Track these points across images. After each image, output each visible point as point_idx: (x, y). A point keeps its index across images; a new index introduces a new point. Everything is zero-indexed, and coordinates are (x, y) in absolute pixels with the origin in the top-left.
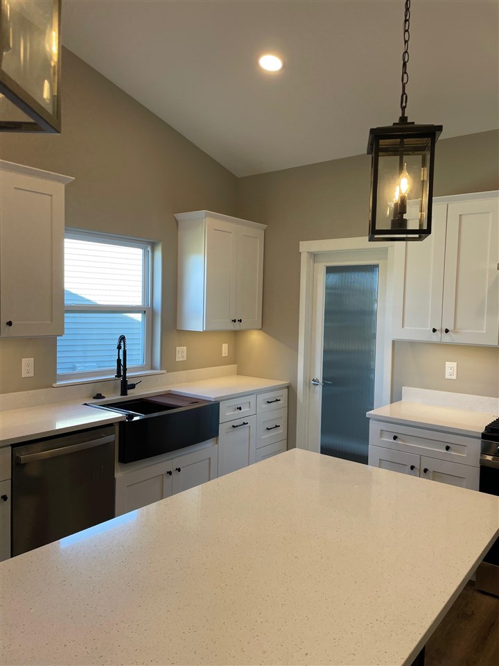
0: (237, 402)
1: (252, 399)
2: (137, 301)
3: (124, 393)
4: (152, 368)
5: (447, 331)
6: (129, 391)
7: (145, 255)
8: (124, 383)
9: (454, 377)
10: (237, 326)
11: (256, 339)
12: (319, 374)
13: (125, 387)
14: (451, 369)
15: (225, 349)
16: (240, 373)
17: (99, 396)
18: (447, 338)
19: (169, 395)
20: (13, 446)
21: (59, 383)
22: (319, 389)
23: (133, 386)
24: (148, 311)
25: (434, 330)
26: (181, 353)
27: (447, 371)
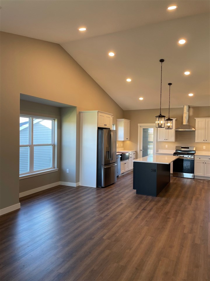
1: (132, 153)
11: (128, 142)
12: (142, 149)
14: (167, 146)
15: (122, 144)
16: (124, 149)
18: (167, 141)
22: (142, 152)
25: (165, 139)
27: (166, 146)
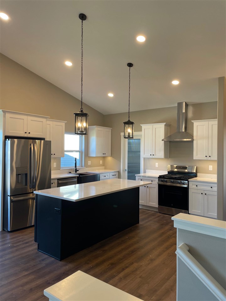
0: (105, 175)
1: (108, 174)
2: (78, 149)
3: (76, 172)
4: (82, 167)
5: (153, 155)
6: (77, 172)
7: (80, 137)
8: (76, 169)
9: (158, 167)
10: (104, 155)
11: (110, 159)
12: (126, 168)
13: (76, 171)
15: (101, 162)
16: (105, 169)
17: (70, 173)
18: (153, 157)
19: (87, 173)
20: (58, 179)
21: (61, 169)
22: (127, 172)
23: (78, 171)
24: (80, 152)
25: (151, 155)
26: (89, 163)
27: (156, 165)
